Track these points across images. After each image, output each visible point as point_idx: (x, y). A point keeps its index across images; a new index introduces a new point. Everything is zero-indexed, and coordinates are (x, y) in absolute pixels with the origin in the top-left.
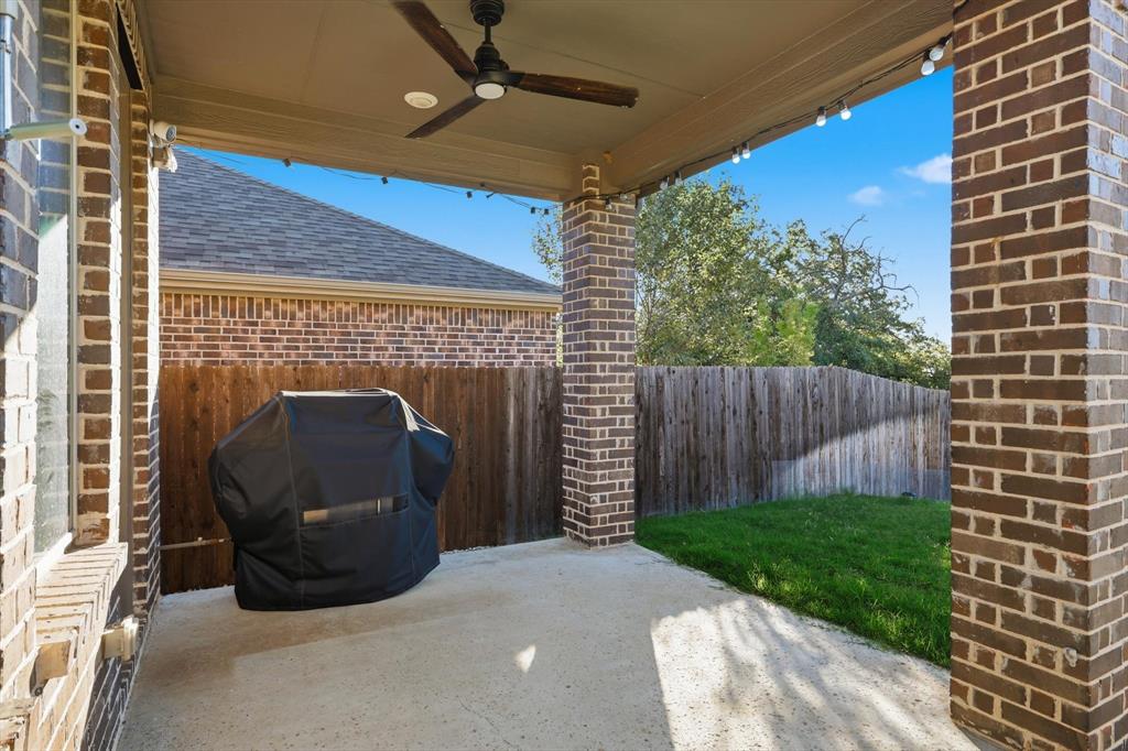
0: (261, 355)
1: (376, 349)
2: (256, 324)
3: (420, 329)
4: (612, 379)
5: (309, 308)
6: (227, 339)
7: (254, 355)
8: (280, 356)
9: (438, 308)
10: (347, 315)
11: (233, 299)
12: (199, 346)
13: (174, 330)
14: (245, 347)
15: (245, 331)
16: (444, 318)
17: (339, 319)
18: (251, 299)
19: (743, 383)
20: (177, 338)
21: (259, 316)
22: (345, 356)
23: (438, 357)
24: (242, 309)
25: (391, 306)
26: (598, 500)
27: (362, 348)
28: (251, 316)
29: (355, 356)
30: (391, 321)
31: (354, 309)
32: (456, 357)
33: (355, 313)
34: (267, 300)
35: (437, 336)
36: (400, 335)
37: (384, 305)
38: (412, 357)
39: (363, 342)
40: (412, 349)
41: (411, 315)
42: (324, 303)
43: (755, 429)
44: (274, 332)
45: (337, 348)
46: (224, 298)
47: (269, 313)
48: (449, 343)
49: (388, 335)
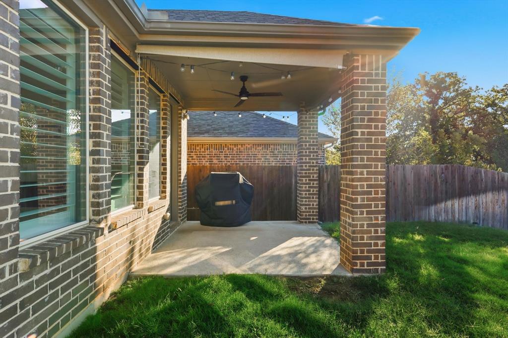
0: (224, 162)
1: (258, 159)
2: (222, 152)
3: (272, 152)
4: (310, 170)
5: (237, 146)
6: (215, 157)
7: (222, 162)
8: (229, 162)
9: (279, 145)
10: (249, 148)
11: (216, 145)
12: (208, 159)
13: (202, 154)
14: (219, 159)
15: (220, 154)
16: (281, 148)
17: (246, 150)
18: (221, 145)
19: (399, 172)
20: (202, 157)
21: (224, 150)
22: (248, 162)
23: (278, 161)
24: (219, 148)
25: (263, 145)
26: (304, 208)
27: (253, 159)
28: (221, 150)
29: (251, 161)
30: (263, 150)
31: (251, 147)
32: (285, 161)
33: (251, 148)
34: (226, 145)
35: (278, 154)
36: (266, 154)
37: (260, 145)
38: (270, 161)
39: (254, 157)
40: (270, 159)
41: (270, 147)
42: (242, 145)
43: (406, 191)
44: (227, 154)
45: (246, 159)
46: (214, 145)
47: (226, 149)
48: (283, 157)
49: (262, 154)
